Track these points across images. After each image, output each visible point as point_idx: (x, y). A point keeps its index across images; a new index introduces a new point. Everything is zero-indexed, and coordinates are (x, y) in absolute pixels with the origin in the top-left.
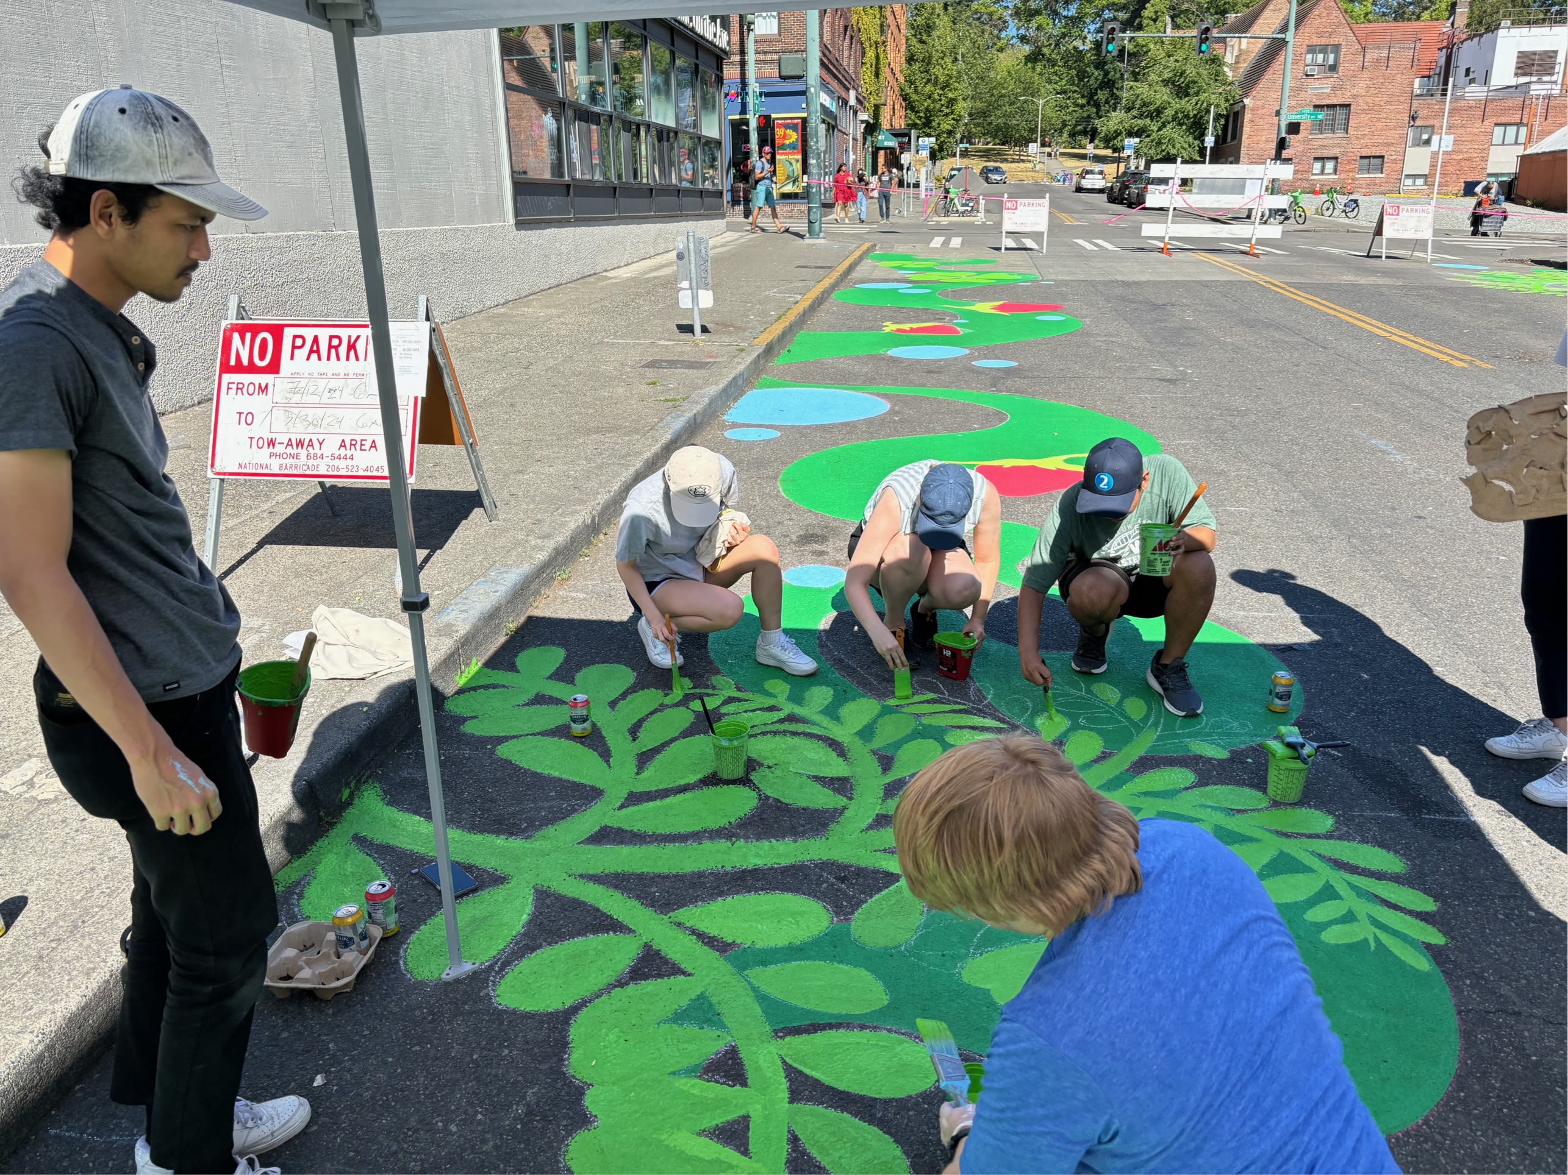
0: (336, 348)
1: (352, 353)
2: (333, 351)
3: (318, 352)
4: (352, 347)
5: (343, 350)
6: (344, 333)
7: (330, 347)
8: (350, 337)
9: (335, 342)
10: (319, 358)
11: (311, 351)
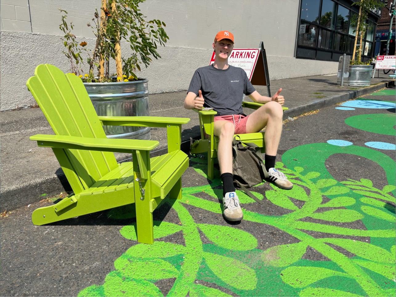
0: (238, 55)
1: (241, 56)
2: (237, 56)
3: (233, 56)
4: (241, 55)
5: (239, 56)
6: (240, 51)
7: (236, 54)
8: (241, 52)
9: (238, 53)
10: (233, 57)
11: (232, 56)
